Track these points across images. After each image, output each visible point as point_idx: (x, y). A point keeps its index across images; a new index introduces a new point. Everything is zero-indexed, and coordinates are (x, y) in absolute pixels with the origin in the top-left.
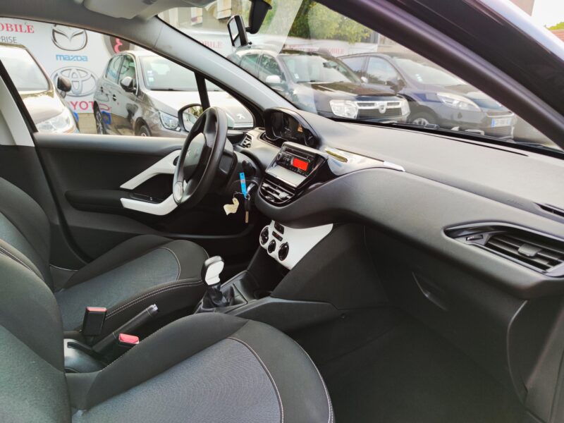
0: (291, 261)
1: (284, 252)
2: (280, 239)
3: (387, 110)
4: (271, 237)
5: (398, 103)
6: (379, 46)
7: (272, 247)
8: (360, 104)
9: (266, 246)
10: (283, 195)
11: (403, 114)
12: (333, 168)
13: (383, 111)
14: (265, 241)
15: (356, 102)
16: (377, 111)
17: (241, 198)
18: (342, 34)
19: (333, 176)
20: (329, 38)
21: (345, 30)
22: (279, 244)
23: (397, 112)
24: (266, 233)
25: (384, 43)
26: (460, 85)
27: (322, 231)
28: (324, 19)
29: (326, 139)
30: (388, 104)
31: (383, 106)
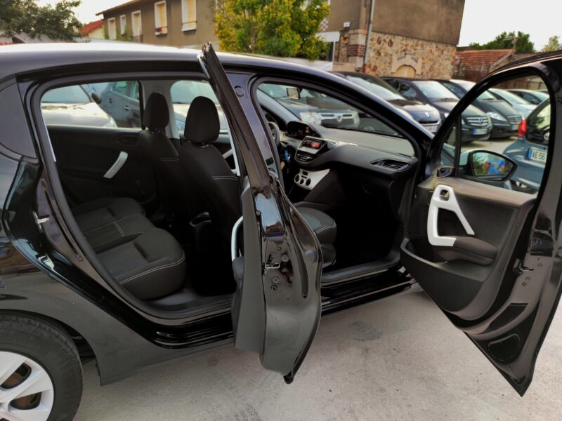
0: (312, 185)
1: (308, 182)
2: (306, 178)
3: (343, 120)
4: (301, 178)
5: (351, 115)
6: (334, 64)
7: (302, 182)
8: (323, 115)
9: (299, 182)
10: (308, 158)
11: (355, 123)
12: (329, 147)
13: (340, 121)
14: (297, 180)
15: (320, 114)
16: (335, 120)
17: (286, 162)
18: (303, 53)
19: (329, 150)
20: (293, 57)
21: (306, 50)
22: (305, 180)
23: (351, 121)
24: (298, 177)
25: (338, 61)
26: (398, 100)
27: (325, 173)
28: (288, 41)
29: (322, 135)
30: (344, 116)
31: (339, 117)
